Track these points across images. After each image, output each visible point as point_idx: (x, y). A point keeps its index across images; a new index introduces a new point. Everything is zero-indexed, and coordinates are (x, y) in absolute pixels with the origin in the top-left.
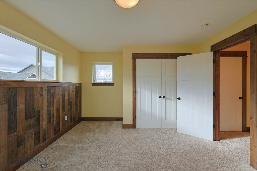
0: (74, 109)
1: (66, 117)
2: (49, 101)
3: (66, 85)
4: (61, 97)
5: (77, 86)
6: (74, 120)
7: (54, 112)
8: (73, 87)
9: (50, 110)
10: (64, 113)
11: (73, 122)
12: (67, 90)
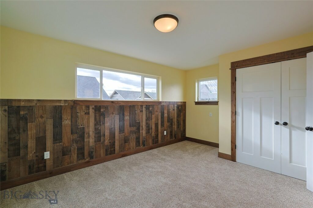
0: (175, 127)
1: (165, 132)
2: (148, 116)
3: (166, 104)
4: (160, 114)
5: (179, 105)
6: (175, 137)
7: (153, 126)
8: (174, 106)
9: (149, 123)
10: (163, 128)
11: (174, 139)
12: (167, 108)
